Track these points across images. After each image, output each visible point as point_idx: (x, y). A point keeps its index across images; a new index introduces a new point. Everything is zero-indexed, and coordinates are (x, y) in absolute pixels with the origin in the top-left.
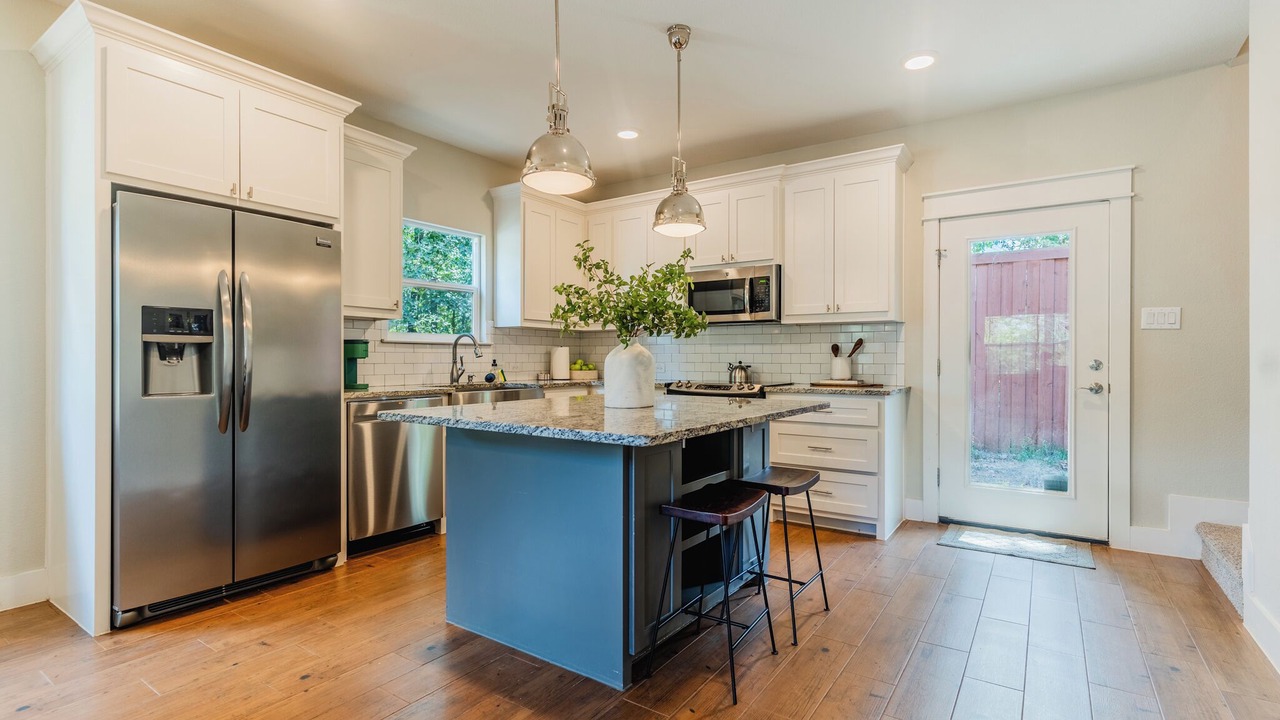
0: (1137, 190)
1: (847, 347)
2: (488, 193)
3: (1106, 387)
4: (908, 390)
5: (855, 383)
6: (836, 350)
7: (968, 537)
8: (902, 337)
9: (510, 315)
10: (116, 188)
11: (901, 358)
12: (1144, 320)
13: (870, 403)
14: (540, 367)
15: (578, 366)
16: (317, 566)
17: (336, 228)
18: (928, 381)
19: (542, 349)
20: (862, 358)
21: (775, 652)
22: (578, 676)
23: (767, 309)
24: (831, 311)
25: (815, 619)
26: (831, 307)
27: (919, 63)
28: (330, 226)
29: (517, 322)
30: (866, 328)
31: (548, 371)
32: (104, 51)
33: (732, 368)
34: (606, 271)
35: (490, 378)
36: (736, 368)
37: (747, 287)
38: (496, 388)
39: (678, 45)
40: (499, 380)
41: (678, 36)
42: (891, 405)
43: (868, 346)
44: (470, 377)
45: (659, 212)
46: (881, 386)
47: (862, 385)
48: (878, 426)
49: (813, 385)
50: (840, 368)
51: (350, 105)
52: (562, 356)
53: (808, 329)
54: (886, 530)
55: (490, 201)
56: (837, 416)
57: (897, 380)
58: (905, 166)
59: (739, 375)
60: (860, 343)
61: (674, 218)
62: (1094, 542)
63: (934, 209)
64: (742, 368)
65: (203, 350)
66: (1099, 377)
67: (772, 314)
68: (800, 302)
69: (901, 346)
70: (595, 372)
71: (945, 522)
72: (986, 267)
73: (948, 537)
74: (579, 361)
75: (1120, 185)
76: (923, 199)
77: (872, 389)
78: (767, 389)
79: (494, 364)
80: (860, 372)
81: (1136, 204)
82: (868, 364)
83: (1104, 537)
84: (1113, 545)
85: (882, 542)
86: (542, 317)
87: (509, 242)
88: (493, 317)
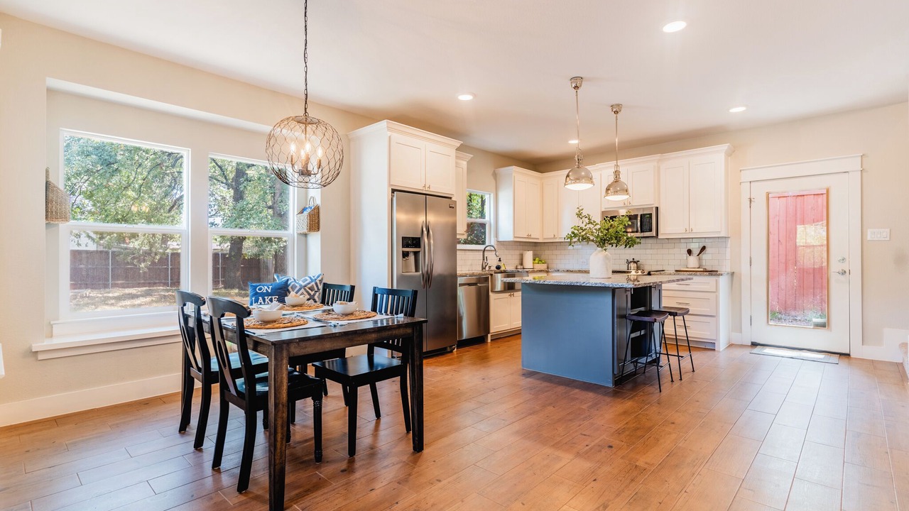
0: (864, 167)
1: (696, 250)
2: (494, 171)
3: (848, 272)
4: (733, 274)
5: (702, 270)
6: (690, 252)
7: (767, 350)
8: (729, 245)
9: (507, 233)
10: (393, 191)
11: (728, 256)
12: (869, 236)
13: (712, 279)
14: (517, 262)
15: (536, 261)
16: (449, 349)
17: (453, 199)
18: (745, 268)
19: (518, 252)
20: (704, 256)
21: (672, 381)
22: (591, 384)
23: (651, 230)
24: (688, 231)
25: (688, 374)
26: (688, 229)
27: (738, 110)
28: (451, 198)
29: (511, 239)
30: (707, 240)
31: (522, 264)
32: (390, 137)
33: (629, 263)
34: (589, 219)
35: (498, 267)
36: (631, 262)
37: (639, 218)
38: (501, 272)
39: (616, 112)
40: (503, 269)
41: (616, 109)
42: (723, 281)
43: (708, 250)
44: (490, 267)
45: (608, 189)
46: (717, 271)
47: (706, 271)
48: (716, 291)
49: (676, 271)
50: (692, 262)
51: (457, 143)
52: (529, 256)
53: (673, 241)
54: (721, 345)
55: (495, 175)
56: (692, 287)
57: (726, 268)
58: (729, 154)
59: (633, 266)
60: (704, 248)
61: (616, 192)
62: (841, 354)
63: (747, 176)
64: (635, 262)
65: (416, 254)
66: (845, 267)
67: (654, 233)
68: (668, 226)
69: (728, 250)
70: (546, 265)
71: (754, 345)
72: (785, 198)
73: (757, 350)
74: (537, 259)
75: (855, 164)
76: (741, 171)
77: (712, 273)
78: (652, 273)
79: (500, 260)
80: (704, 264)
81: (864, 174)
82: (709, 260)
83: (847, 352)
84: (852, 355)
85: (719, 352)
86: (523, 235)
87: (505, 197)
88: (497, 236)
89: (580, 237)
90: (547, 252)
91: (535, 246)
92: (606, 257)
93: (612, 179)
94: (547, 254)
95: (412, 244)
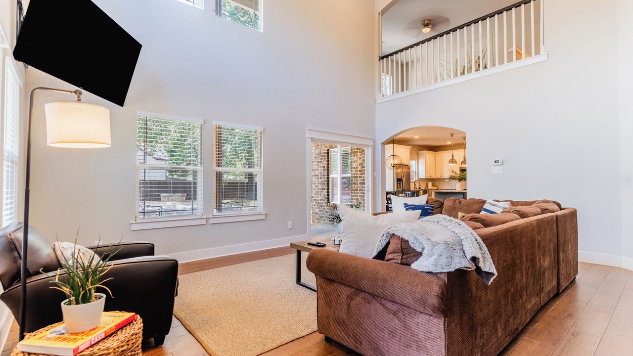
2: (418, 152)
9: (422, 175)
14: (425, 186)
15: (433, 186)
19: (425, 182)
28: (408, 165)
29: (423, 177)
31: (427, 187)
35: (420, 188)
44: (417, 188)
45: (462, 163)
51: (410, 147)
52: (430, 184)
55: (417, 154)
65: (400, 184)
70: (437, 187)
79: (420, 186)
86: (428, 176)
87: (422, 162)
88: (418, 176)
89: (452, 178)
90: (437, 182)
91: (432, 180)
92: (461, 184)
93: (463, 160)
94: (437, 183)
95: (399, 180)
